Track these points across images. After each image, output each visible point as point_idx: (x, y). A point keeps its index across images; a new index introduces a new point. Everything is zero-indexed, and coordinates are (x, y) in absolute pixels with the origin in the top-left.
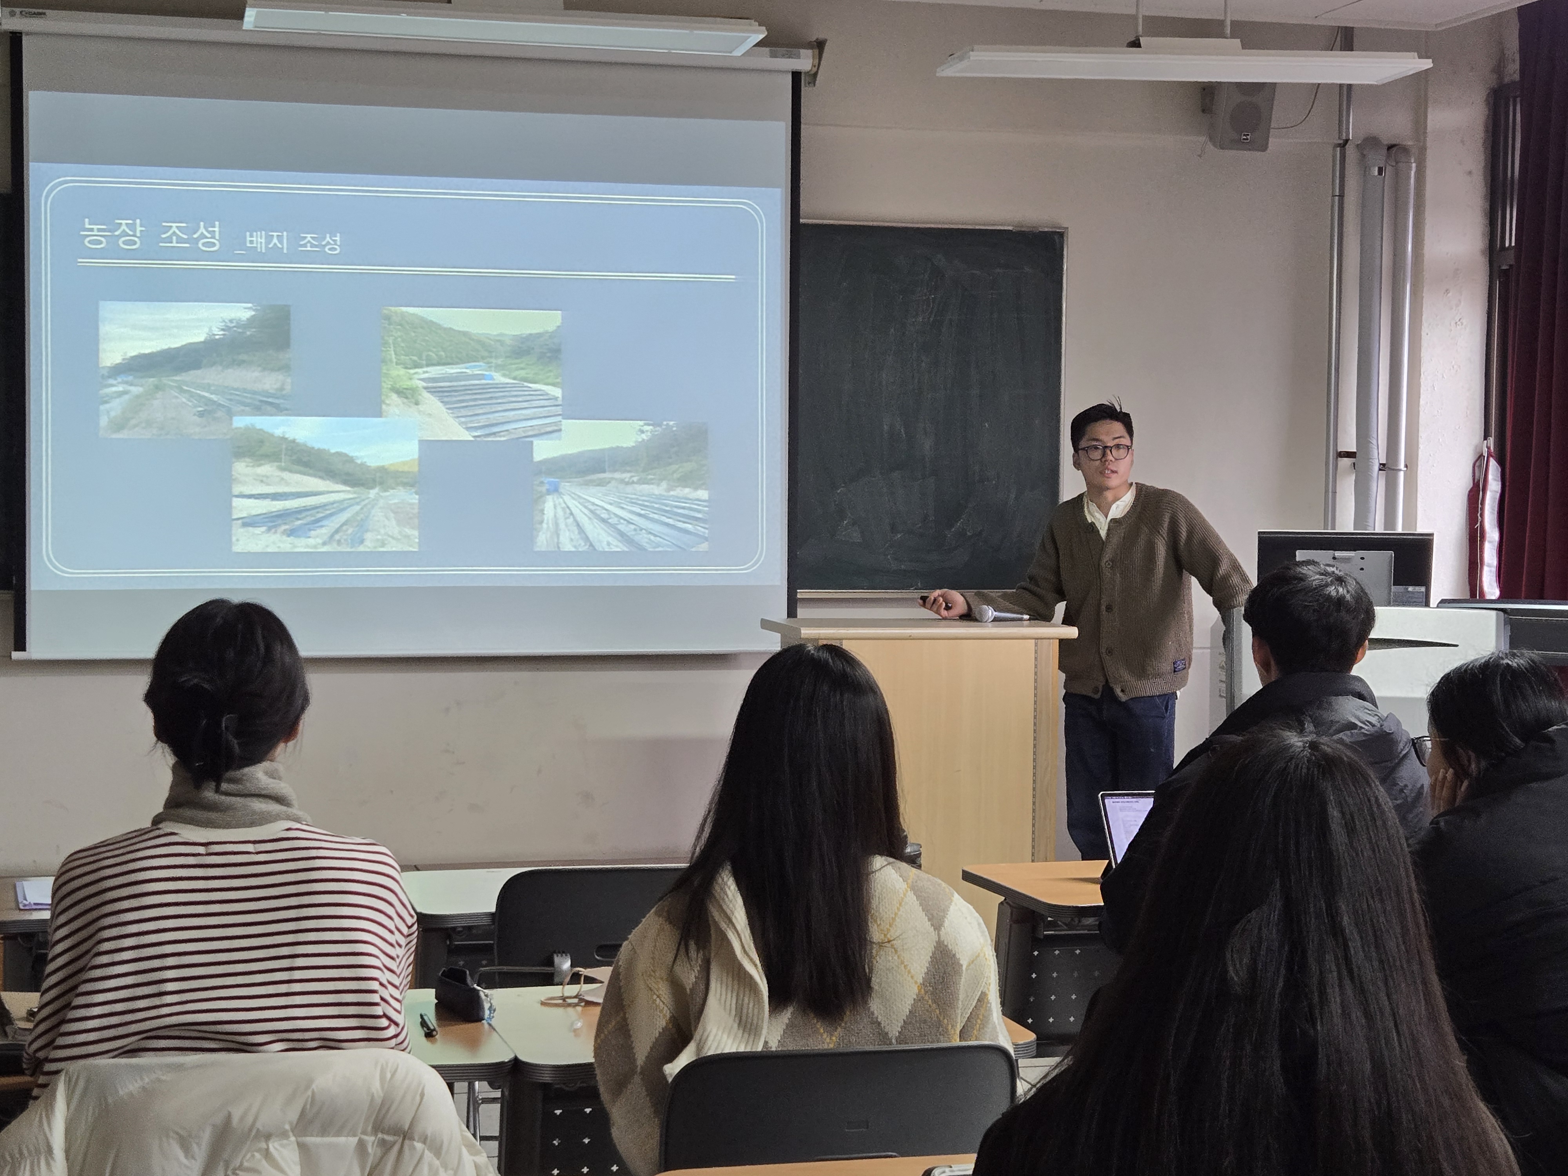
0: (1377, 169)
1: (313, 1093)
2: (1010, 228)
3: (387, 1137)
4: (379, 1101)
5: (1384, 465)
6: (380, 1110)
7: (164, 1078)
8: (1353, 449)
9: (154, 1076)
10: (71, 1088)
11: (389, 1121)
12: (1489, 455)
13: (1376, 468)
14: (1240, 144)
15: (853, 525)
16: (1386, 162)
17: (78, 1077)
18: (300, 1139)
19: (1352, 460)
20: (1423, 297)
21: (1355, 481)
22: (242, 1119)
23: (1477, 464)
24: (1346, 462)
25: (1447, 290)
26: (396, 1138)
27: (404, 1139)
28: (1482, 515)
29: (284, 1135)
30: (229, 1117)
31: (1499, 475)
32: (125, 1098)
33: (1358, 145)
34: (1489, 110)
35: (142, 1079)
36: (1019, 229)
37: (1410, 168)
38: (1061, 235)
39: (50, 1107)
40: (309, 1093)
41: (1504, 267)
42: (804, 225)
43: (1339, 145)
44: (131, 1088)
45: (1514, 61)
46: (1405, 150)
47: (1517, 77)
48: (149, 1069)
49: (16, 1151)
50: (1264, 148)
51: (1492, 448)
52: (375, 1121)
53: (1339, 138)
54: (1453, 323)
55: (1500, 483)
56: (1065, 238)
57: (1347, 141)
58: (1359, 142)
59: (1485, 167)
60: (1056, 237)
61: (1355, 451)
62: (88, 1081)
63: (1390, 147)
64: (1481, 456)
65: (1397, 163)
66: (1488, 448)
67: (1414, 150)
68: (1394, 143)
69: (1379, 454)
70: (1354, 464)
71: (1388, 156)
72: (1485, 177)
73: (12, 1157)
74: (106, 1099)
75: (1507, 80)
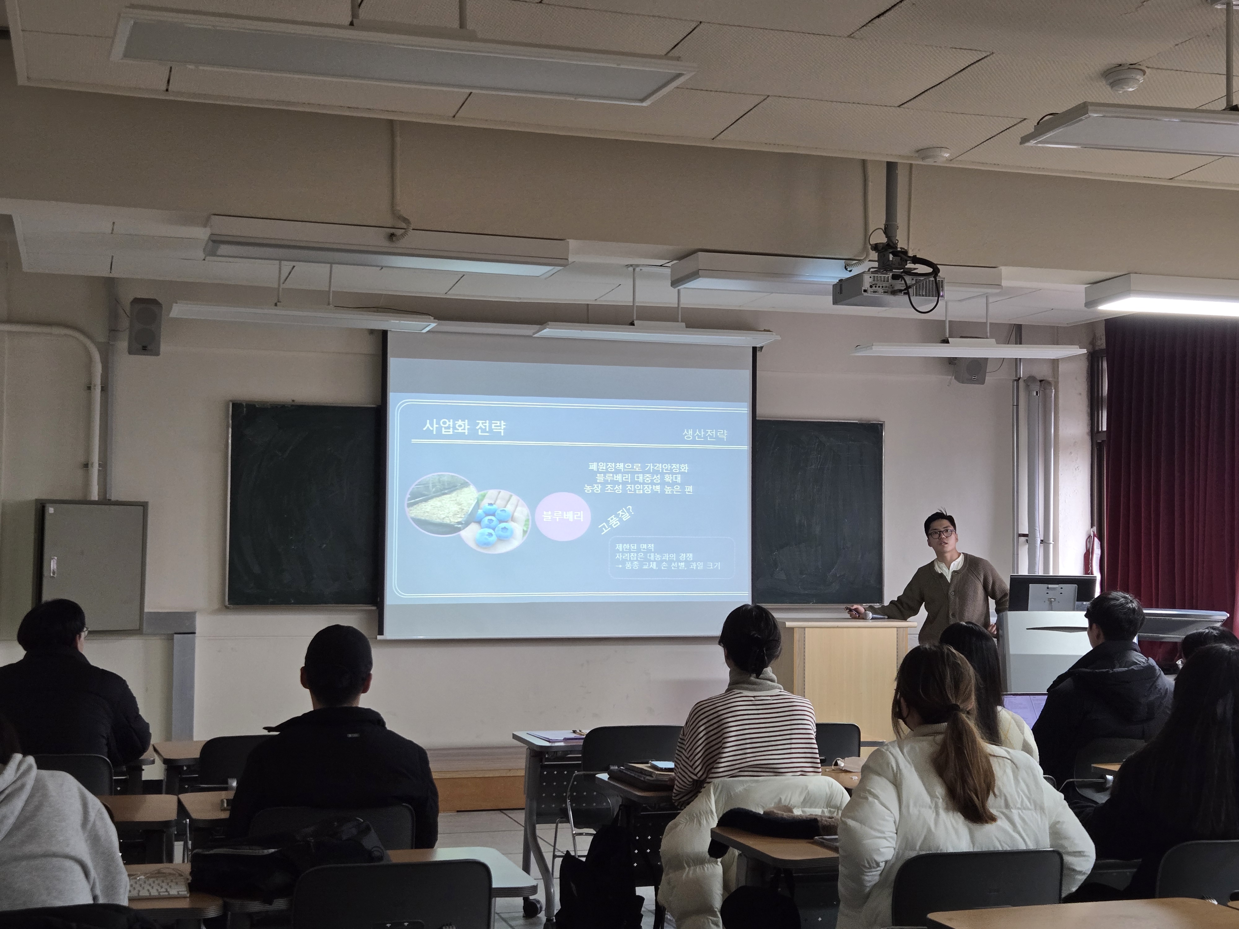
0: (1035, 392)
1: (808, 791)
2: (857, 422)
3: (832, 809)
4: (829, 795)
5: (1042, 541)
6: (828, 800)
7: (752, 785)
8: (1027, 533)
9: (748, 784)
10: (716, 788)
11: (833, 803)
12: (1094, 535)
13: (1039, 542)
14: (971, 381)
15: (781, 570)
16: (1040, 388)
17: (718, 785)
18: (803, 809)
19: (1027, 538)
20: (1059, 456)
21: (1028, 549)
22: (785, 800)
23: (1088, 540)
24: (1023, 539)
25: (1071, 453)
26: (835, 810)
27: (838, 810)
28: (1092, 566)
29: (798, 807)
30: (780, 799)
31: (1099, 546)
32: (739, 793)
33: (1025, 380)
34: (1089, 363)
35: (744, 786)
36: (860, 422)
37: (1052, 392)
38: (881, 425)
39: (709, 795)
40: (807, 791)
41: (1099, 441)
42: (758, 420)
43: (1016, 380)
44: (740, 789)
45: (1101, 339)
46: (1049, 383)
47: (1104, 346)
48: (747, 782)
49: (698, 813)
50: (983, 382)
51: (1095, 532)
52: (827, 804)
53: (1016, 377)
54: (1074, 469)
55: (1100, 550)
56: (883, 427)
57: (1019, 378)
58: (1026, 379)
59: (1088, 391)
60: (879, 426)
61: (1028, 533)
62: (722, 787)
63: (1041, 381)
64: (1089, 537)
65: (1045, 389)
66: (1094, 532)
67: (1053, 383)
68: (1042, 379)
69: (1039, 536)
70: (1027, 540)
71: (1041, 385)
72: (1088, 396)
73: (697, 815)
74: (730, 793)
75: (1097, 348)
